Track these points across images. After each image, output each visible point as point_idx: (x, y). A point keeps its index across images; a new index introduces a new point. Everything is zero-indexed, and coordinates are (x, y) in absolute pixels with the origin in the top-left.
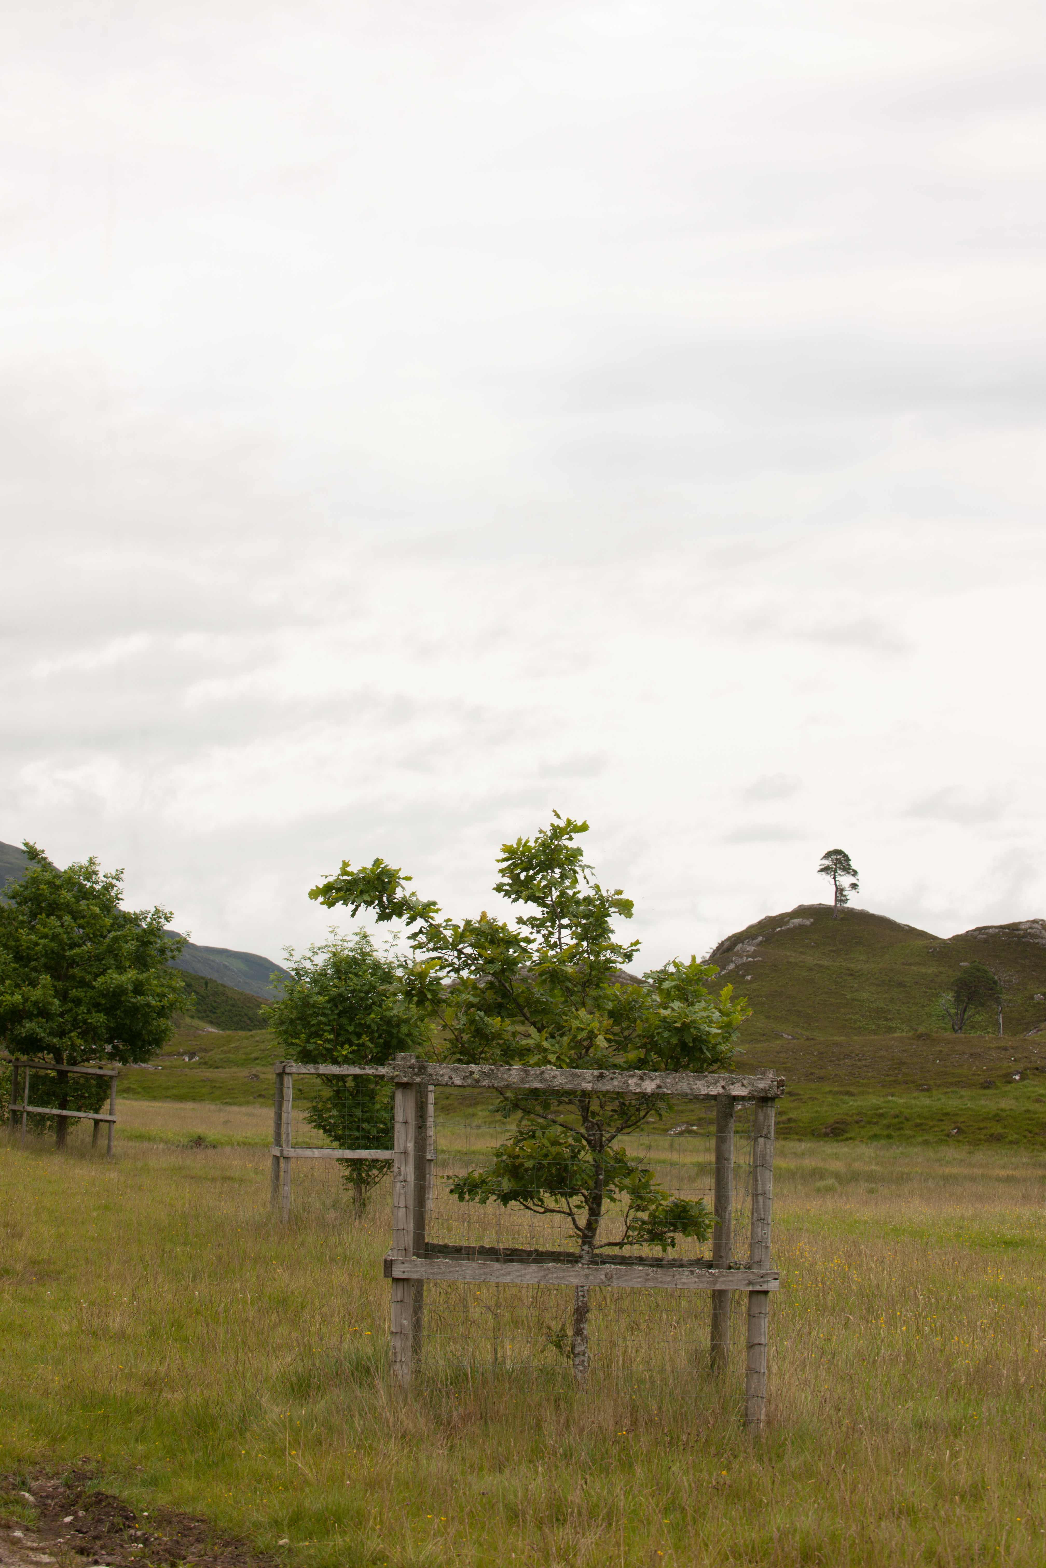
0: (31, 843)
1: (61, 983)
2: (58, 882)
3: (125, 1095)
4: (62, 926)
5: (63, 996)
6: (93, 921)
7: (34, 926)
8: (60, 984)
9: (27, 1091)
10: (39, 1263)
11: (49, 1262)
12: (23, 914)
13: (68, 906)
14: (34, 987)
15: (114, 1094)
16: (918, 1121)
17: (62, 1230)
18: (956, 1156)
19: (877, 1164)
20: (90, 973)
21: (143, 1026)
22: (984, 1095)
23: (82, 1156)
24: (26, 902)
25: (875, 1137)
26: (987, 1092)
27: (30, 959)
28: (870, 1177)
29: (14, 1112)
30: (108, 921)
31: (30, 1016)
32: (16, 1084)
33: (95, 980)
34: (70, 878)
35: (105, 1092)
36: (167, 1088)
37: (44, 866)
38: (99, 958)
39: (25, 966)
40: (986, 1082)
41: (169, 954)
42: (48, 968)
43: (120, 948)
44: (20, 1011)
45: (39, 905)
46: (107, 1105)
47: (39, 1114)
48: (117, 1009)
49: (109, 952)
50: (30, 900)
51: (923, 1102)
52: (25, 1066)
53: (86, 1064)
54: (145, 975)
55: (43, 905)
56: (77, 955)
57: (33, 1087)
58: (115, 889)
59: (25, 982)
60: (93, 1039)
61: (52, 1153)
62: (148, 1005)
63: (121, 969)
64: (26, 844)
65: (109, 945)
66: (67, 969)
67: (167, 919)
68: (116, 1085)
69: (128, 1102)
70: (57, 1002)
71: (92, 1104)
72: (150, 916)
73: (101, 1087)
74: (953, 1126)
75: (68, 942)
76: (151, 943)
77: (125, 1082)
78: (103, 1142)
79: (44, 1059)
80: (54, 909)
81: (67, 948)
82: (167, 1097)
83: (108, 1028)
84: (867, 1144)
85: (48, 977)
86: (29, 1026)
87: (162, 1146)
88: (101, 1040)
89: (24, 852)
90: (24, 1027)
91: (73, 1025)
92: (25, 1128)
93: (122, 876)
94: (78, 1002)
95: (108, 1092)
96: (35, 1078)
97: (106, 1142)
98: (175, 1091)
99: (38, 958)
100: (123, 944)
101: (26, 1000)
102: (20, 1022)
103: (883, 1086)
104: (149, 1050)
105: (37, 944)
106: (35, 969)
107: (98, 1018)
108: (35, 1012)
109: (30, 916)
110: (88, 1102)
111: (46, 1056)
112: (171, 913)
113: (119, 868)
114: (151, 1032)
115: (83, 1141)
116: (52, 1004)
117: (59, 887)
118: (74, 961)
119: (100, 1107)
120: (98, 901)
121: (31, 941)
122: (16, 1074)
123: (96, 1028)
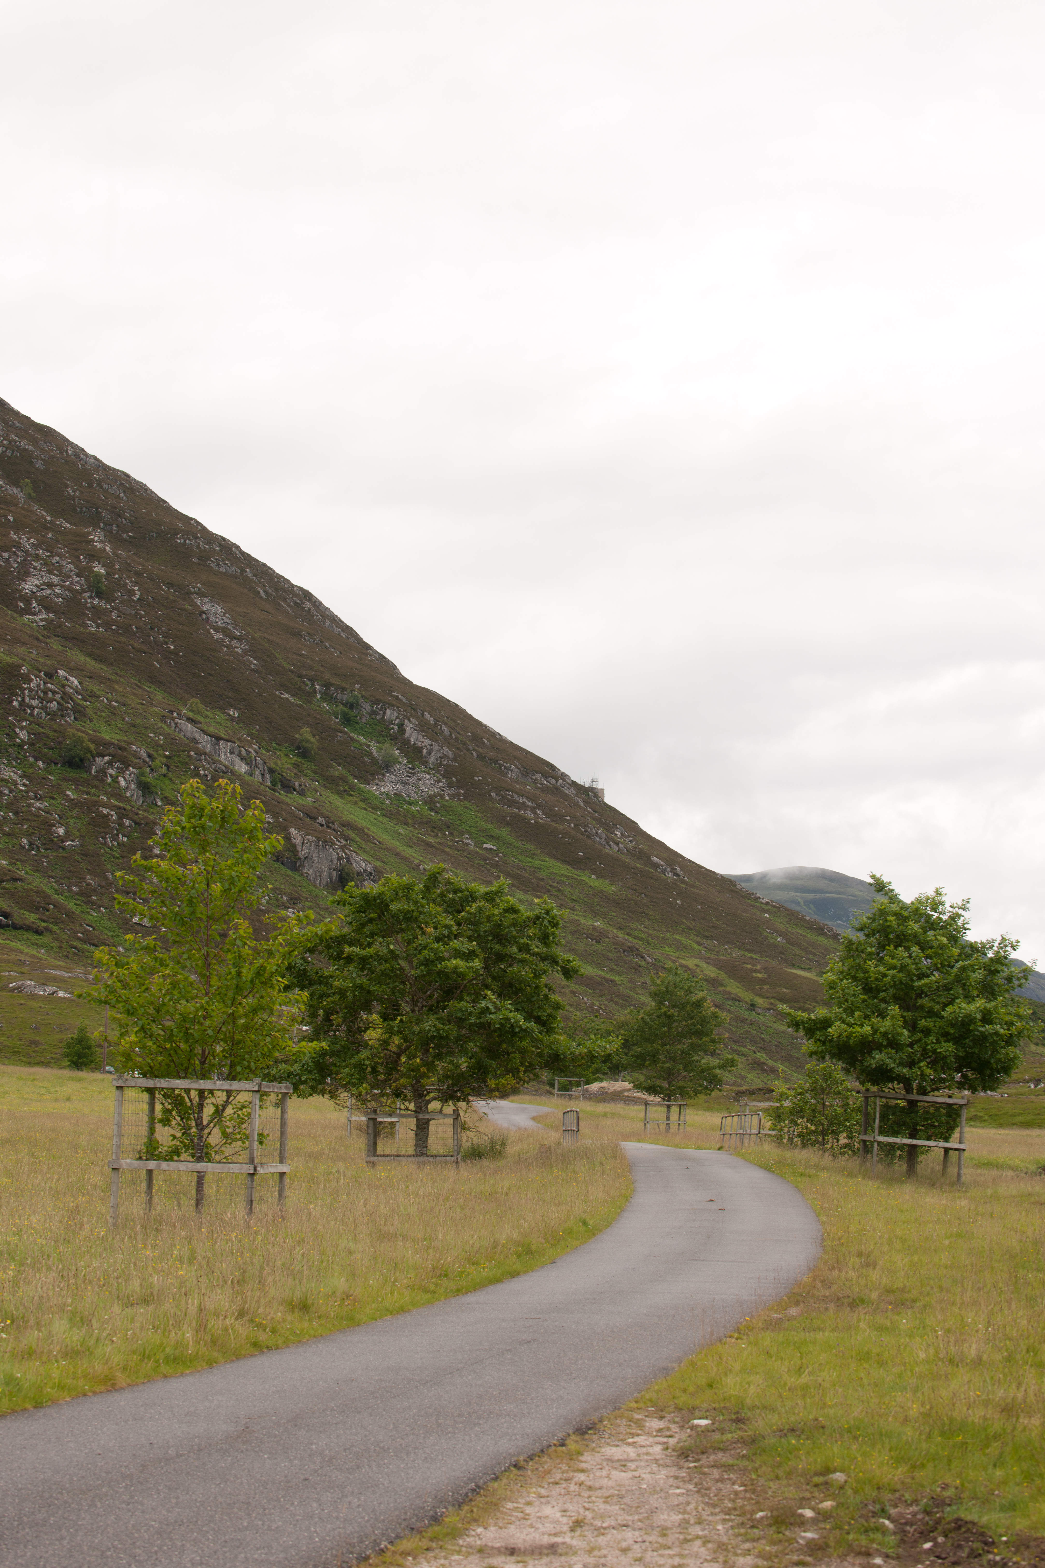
0: (878, 876)
1: (910, 1013)
2: (905, 914)
3: (972, 1123)
4: (910, 957)
5: (913, 1026)
6: (940, 952)
7: (882, 958)
8: (908, 1015)
9: (877, 1121)
10: (893, 1291)
11: (902, 1290)
12: (872, 946)
13: (915, 937)
14: (883, 1018)
15: (964, 1123)
17: (916, 1258)
20: (938, 1003)
21: (991, 1055)
23: (933, 1185)
24: (874, 934)
27: (878, 990)
29: (864, 1141)
30: (956, 951)
31: (880, 1047)
32: (866, 1114)
33: (944, 1010)
34: (917, 909)
35: (954, 1121)
36: (1014, 1116)
37: (891, 898)
38: (947, 988)
39: (875, 998)
41: (1016, 983)
42: (896, 999)
43: (968, 977)
44: (870, 1042)
45: (886, 937)
46: (956, 1134)
47: (889, 1144)
48: (965, 1038)
49: (957, 982)
50: (878, 932)
52: (875, 1097)
53: (936, 1093)
54: (993, 1004)
55: (891, 936)
56: (925, 985)
57: (883, 1117)
58: (962, 918)
59: (874, 1013)
60: (942, 1068)
61: (902, 1182)
62: (997, 1034)
63: (969, 998)
64: (873, 877)
65: (956, 975)
66: (916, 999)
67: (1014, 948)
68: (965, 1114)
69: (974, 1130)
70: (906, 1032)
71: (942, 1133)
72: (996, 944)
73: (950, 1116)
75: (916, 973)
76: (998, 972)
77: (972, 1110)
78: (953, 1170)
79: (894, 1090)
80: (902, 940)
81: (915, 978)
82: (1014, 1124)
83: (957, 1057)
85: (897, 1007)
86: (878, 1058)
87: (1010, 1173)
88: (950, 1069)
89: (871, 884)
90: (874, 1058)
91: (922, 1055)
92: (875, 1158)
93: (968, 905)
94: (927, 1032)
95: (958, 1120)
96: (886, 1107)
97: (956, 1170)
98: (1021, 1119)
99: (887, 989)
100: (970, 974)
101: (875, 1031)
102: (869, 1053)
104: (997, 1078)
105: (885, 975)
106: (883, 1000)
107: (947, 1048)
108: (885, 1043)
109: (879, 948)
110: (937, 1131)
111: (896, 1086)
112: (1017, 942)
113: (965, 898)
114: (1000, 1060)
115: (932, 1168)
116: (902, 1034)
117: (906, 919)
118: (922, 992)
119: (950, 1135)
120: (945, 931)
121: (879, 972)
122: (867, 1105)
123: (945, 1057)
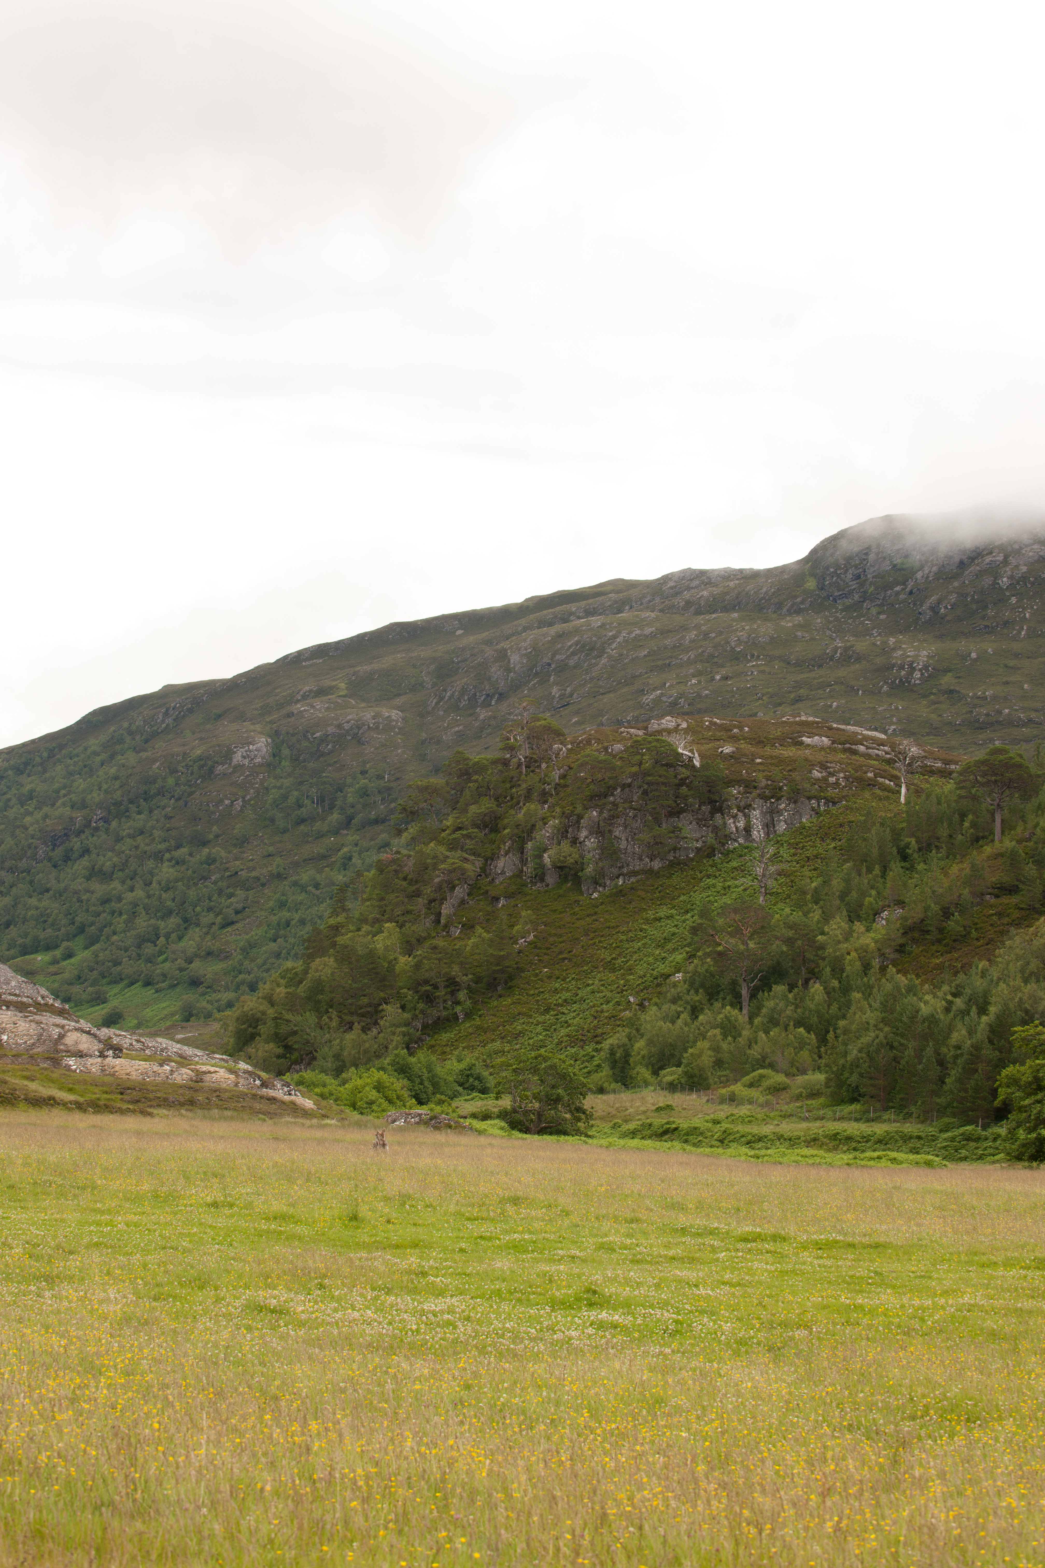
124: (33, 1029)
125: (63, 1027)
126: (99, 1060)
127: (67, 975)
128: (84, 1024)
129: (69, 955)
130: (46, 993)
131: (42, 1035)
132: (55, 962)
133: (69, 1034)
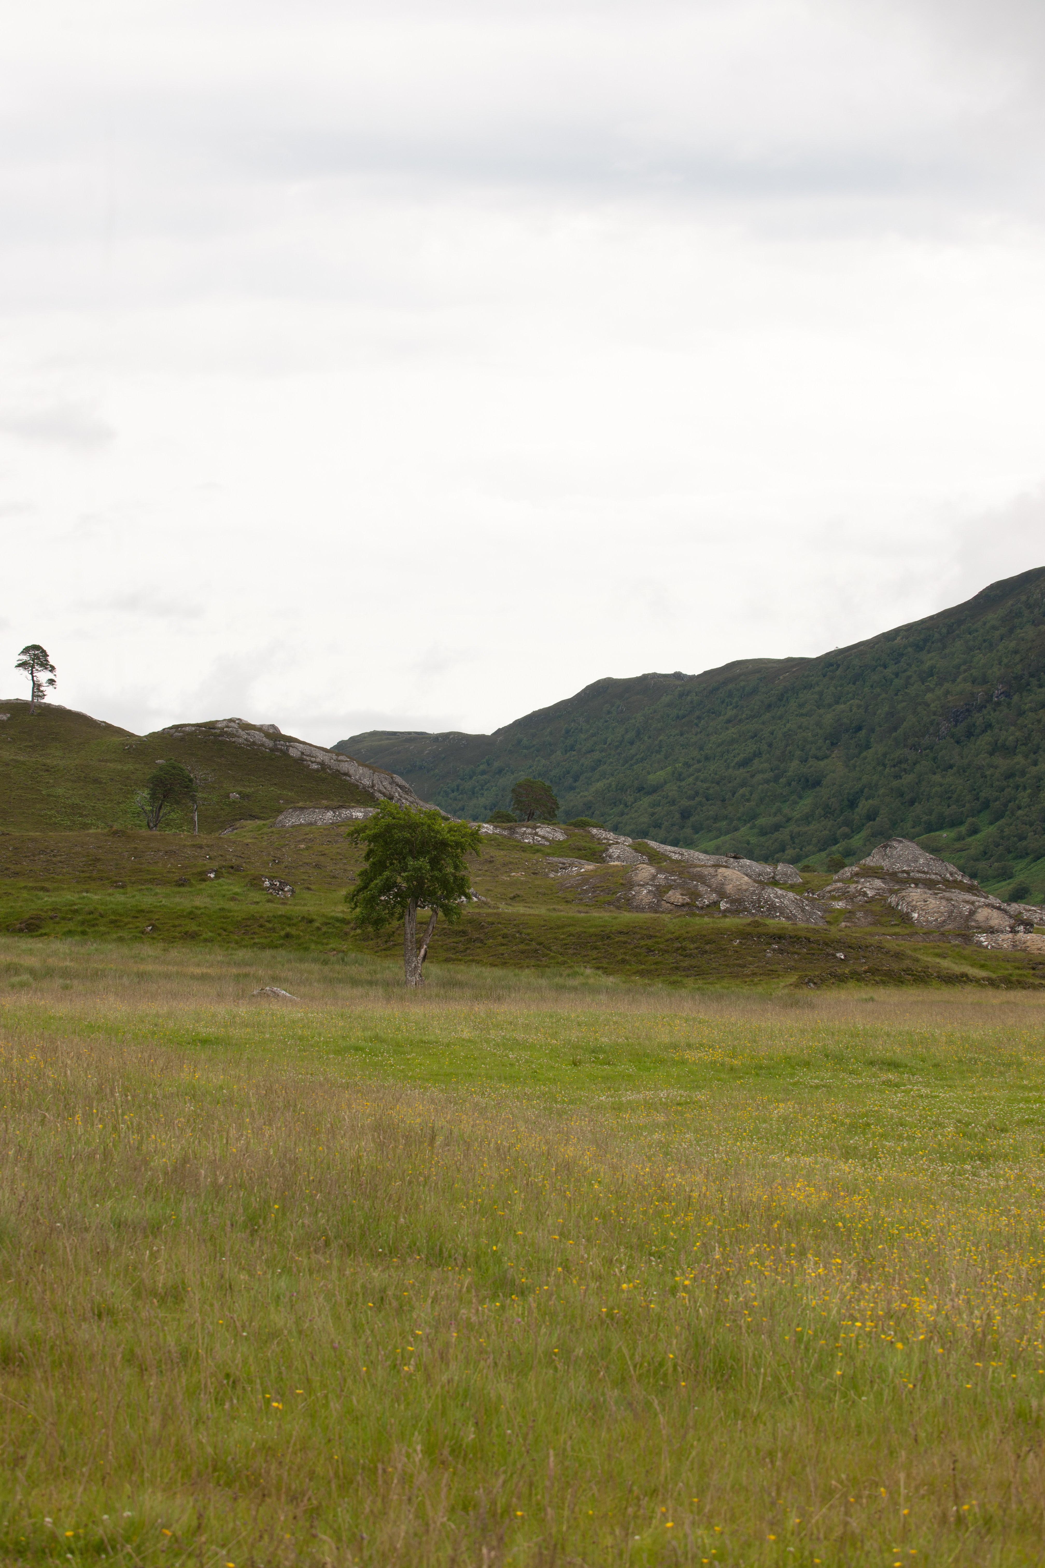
16: (113, 918)
18: (150, 953)
19: (71, 960)
22: (179, 893)
25: (70, 933)
26: (182, 889)
28: (65, 973)
40: (181, 880)
51: (119, 899)
74: (148, 923)
84: (61, 940)
103: (78, 882)
124: (943, 906)
125: (973, 903)
126: (1010, 935)
127: (972, 852)
128: (992, 899)
129: (974, 831)
130: (955, 870)
131: (952, 912)
132: (960, 838)
133: (980, 910)
